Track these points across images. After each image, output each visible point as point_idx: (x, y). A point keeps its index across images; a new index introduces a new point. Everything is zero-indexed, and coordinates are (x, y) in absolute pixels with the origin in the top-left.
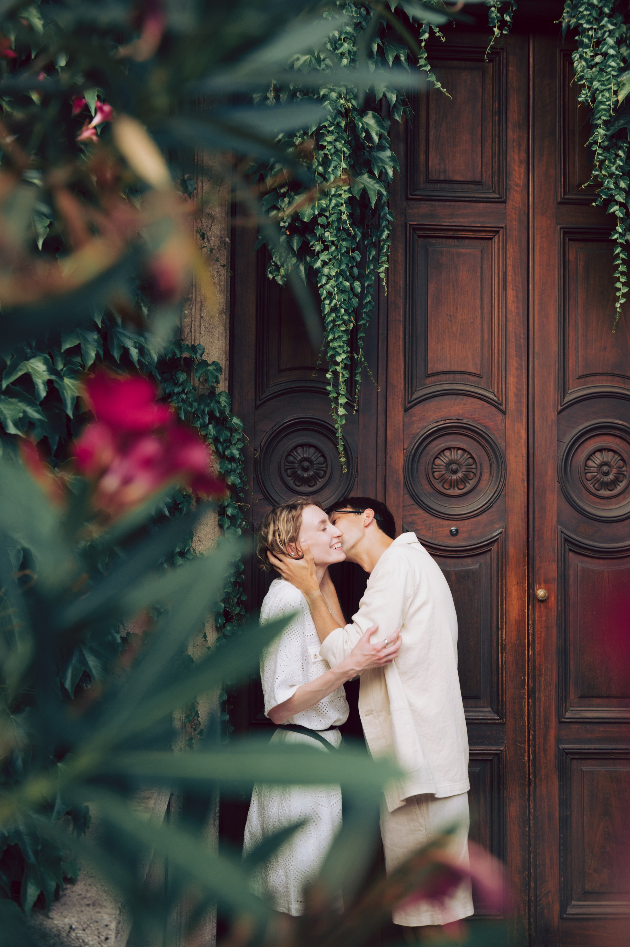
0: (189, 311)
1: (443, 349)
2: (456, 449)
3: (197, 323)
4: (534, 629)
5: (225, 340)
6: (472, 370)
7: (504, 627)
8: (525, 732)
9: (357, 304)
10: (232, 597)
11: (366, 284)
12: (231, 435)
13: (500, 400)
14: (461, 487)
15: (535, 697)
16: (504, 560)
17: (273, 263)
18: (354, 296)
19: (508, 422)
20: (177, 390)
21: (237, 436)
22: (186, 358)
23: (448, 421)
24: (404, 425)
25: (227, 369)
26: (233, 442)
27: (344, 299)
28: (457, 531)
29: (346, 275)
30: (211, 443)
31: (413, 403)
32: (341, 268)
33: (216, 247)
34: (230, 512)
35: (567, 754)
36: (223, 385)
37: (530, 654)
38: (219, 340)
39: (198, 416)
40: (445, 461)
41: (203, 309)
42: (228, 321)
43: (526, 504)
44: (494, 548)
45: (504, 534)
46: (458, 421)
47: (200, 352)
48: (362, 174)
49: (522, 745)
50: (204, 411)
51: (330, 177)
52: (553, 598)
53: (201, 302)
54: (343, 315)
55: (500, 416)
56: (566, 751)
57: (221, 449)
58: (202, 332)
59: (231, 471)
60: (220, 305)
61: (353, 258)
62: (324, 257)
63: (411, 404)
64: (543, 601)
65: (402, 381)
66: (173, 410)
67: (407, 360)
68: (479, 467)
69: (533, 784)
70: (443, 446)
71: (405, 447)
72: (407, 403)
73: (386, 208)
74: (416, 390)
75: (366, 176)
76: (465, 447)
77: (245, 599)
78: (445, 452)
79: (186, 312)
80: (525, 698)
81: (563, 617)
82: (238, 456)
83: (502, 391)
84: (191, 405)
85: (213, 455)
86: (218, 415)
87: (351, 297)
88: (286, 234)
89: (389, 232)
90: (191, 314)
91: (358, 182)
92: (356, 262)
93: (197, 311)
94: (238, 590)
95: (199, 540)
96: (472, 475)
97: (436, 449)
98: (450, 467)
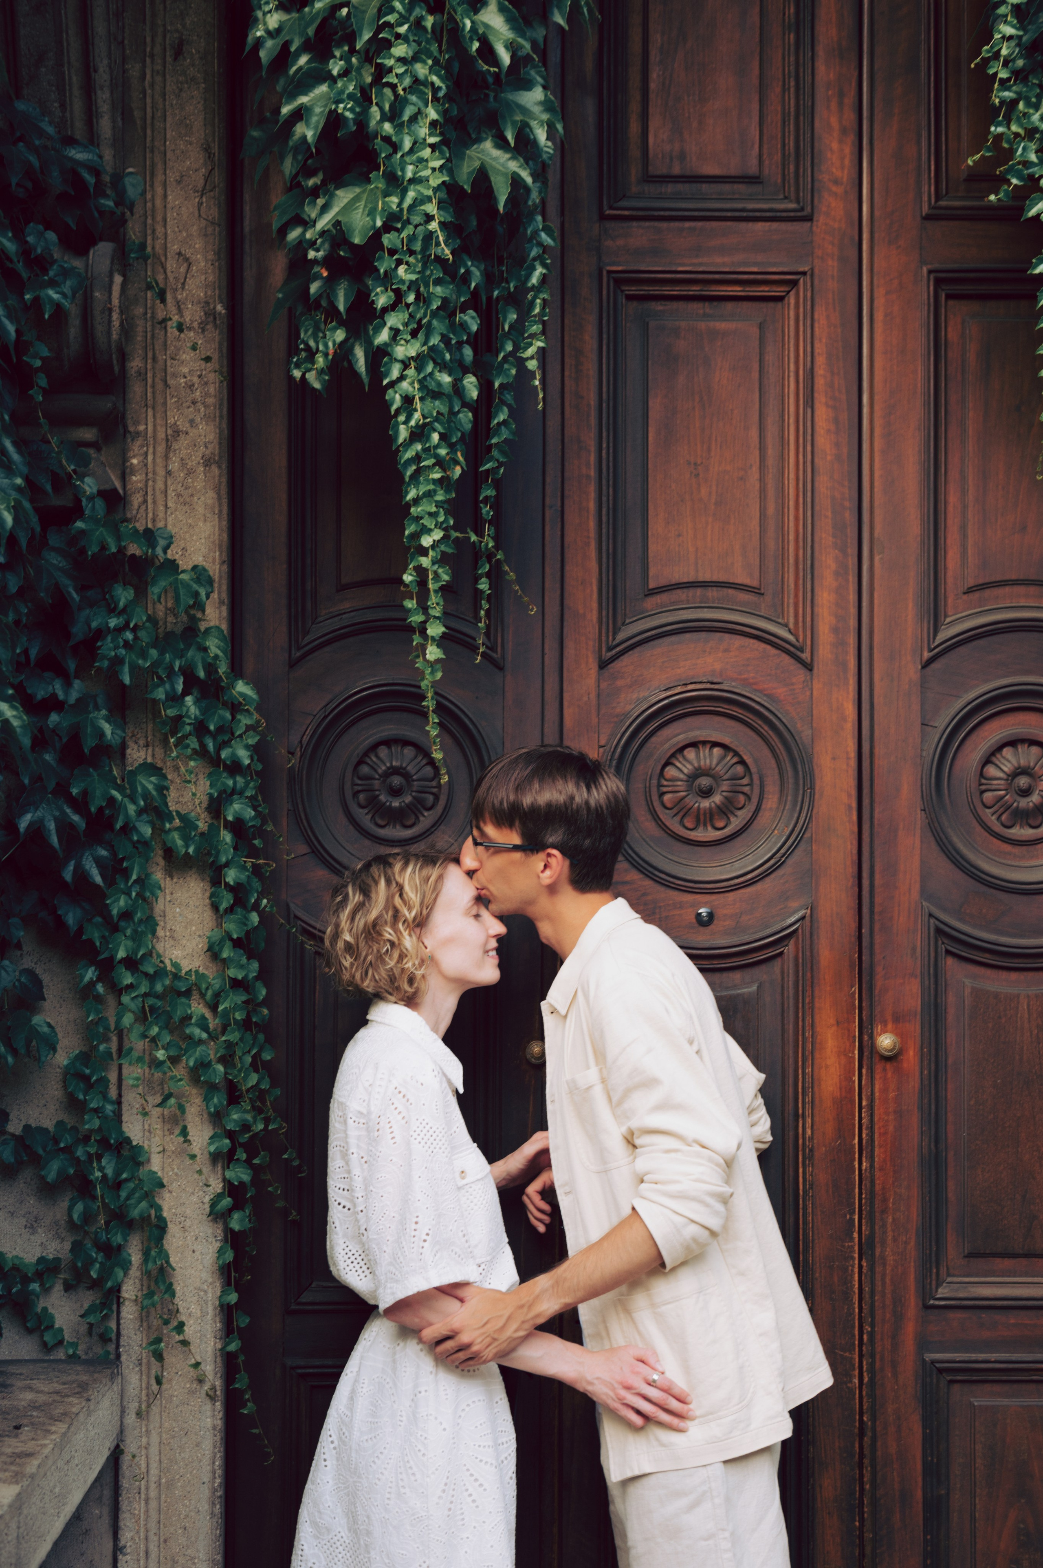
0: (141, 458)
1: (679, 535)
2: (708, 746)
3: (160, 485)
4: (872, 1116)
5: (220, 521)
6: (742, 578)
7: (808, 1112)
8: (854, 1327)
9: (470, 426)
10: (239, 1053)
11: (497, 385)
12: (233, 717)
13: (801, 640)
14: (721, 824)
15: (873, 1255)
16: (809, 974)
17: (302, 346)
18: (462, 406)
19: (817, 685)
20: (113, 623)
21: (245, 720)
22: (133, 555)
23: (690, 687)
24: (599, 695)
25: (225, 582)
26: (238, 733)
27: (438, 412)
28: (711, 915)
29: (443, 359)
30: (190, 734)
31: (618, 649)
32: (431, 344)
33: (195, 325)
34: (231, 876)
35: (940, 1371)
36: (217, 615)
37: (864, 1168)
38: (205, 520)
39: (159, 678)
40: (686, 771)
41: (171, 455)
42: (224, 480)
43: (855, 858)
44: (789, 949)
45: (810, 920)
46: (713, 686)
47: (162, 543)
48: (479, 140)
49: (847, 1354)
50: (171, 668)
51: (402, 141)
52: (911, 1053)
53: (167, 440)
54: (436, 447)
55: (801, 674)
56: (938, 1365)
57: (211, 746)
58: (170, 504)
59: (233, 792)
60: (206, 447)
61: (463, 326)
62: (394, 320)
63: (614, 652)
64: (891, 1058)
65: (595, 605)
66: (106, 663)
67: (604, 560)
68: (756, 782)
69: (869, 1434)
70: (682, 739)
71: (602, 743)
72: (604, 649)
73: (539, 218)
74: (623, 624)
75: (488, 145)
76: (726, 740)
77: (269, 1058)
78: (686, 752)
79: (135, 461)
80: (853, 1258)
81: (933, 1092)
82: (247, 762)
83: (804, 622)
84: (144, 655)
85: (195, 760)
86: (202, 674)
87: (456, 409)
88: (321, 277)
89: (544, 271)
90: (146, 465)
91: (470, 157)
92: (469, 334)
93: (159, 461)
94: (255, 1038)
95: (172, 937)
96: (742, 798)
97: (666, 746)
98: (697, 782)
